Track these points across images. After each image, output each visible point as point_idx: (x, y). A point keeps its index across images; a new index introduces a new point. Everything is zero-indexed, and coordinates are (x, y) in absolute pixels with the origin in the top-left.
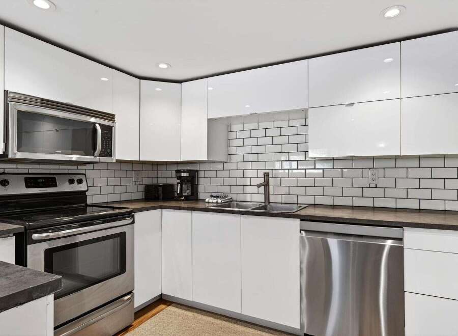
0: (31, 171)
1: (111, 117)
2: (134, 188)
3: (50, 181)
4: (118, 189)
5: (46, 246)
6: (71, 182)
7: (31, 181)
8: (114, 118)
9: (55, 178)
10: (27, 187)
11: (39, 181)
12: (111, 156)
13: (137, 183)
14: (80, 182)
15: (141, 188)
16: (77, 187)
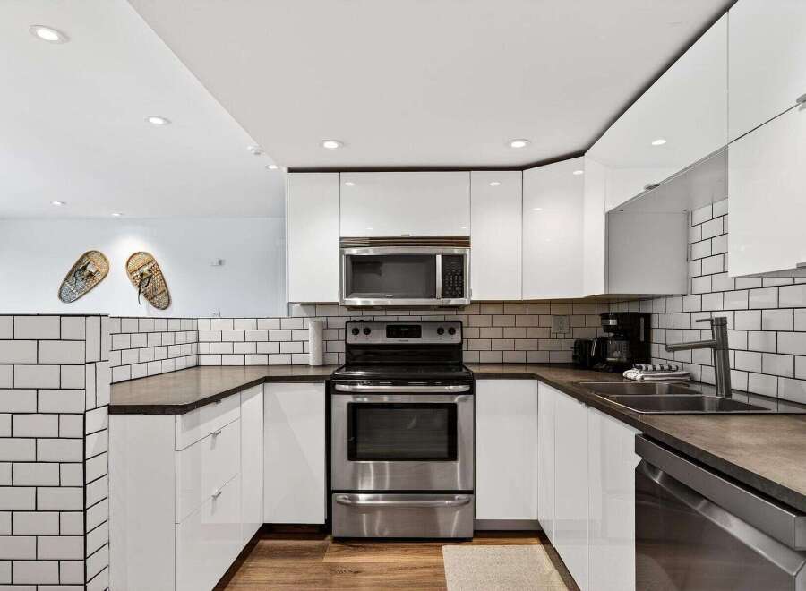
0: (400, 319)
1: (464, 242)
2: (555, 344)
3: (414, 330)
4: (521, 345)
5: (350, 399)
6: (440, 331)
7: (393, 330)
8: (469, 242)
9: (420, 326)
10: (389, 335)
11: (402, 330)
12: (462, 296)
13: (560, 336)
14: (452, 331)
15: (568, 345)
16: (446, 339)
